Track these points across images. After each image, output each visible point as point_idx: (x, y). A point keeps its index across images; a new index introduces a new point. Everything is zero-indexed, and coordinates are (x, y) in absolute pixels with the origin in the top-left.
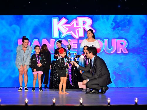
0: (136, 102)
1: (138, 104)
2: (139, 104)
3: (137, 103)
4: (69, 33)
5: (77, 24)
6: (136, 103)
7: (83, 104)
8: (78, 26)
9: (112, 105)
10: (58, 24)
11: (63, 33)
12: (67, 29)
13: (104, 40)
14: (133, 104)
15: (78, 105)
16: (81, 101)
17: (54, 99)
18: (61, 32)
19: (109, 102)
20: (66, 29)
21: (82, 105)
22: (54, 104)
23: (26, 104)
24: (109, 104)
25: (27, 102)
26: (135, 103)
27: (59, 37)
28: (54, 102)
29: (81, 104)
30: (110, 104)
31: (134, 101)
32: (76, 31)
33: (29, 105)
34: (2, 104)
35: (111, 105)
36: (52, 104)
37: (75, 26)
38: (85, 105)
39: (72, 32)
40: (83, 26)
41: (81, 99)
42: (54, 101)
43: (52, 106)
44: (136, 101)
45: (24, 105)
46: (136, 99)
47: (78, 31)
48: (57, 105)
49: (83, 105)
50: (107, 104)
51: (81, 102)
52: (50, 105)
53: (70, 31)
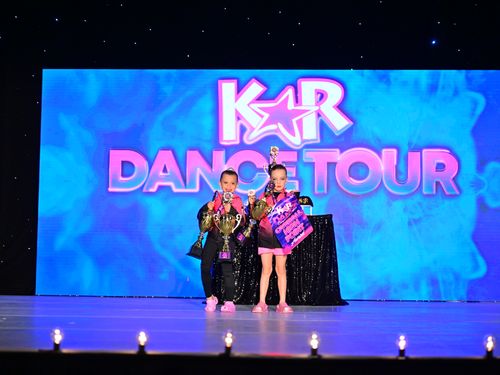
0: (490, 349)
1: (495, 355)
3: (491, 351)
4: (272, 127)
5: (297, 100)
6: (489, 354)
7: (319, 353)
8: (301, 105)
9: (412, 356)
10: (237, 99)
11: (253, 129)
12: (266, 116)
13: (384, 151)
14: (480, 357)
15: (305, 355)
16: (314, 343)
17: (229, 335)
18: (245, 124)
19: (402, 348)
20: (262, 116)
21: (316, 357)
22: (228, 349)
23: (142, 348)
24: (402, 353)
25: (142, 344)
26: (485, 353)
27: (238, 142)
28: (228, 345)
29: (314, 352)
30: (406, 354)
31: (484, 347)
32: (294, 121)
33: (150, 352)
34: (65, 347)
35: (408, 359)
36: (223, 351)
37: (291, 105)
38: (326, 355)
39: (280, 126)
40: (317, 108)
41: (314, 336)
42: (229, 340)
43: (221, 356)
44: (490, 345)
45: (133, 351)
46: (490, 339)
47: (300, 123)
48: (236, 353)
49: (320, 357)
50: (397, 354)
51: (315, 346)
52: (216, 352)
53: (276, 123)
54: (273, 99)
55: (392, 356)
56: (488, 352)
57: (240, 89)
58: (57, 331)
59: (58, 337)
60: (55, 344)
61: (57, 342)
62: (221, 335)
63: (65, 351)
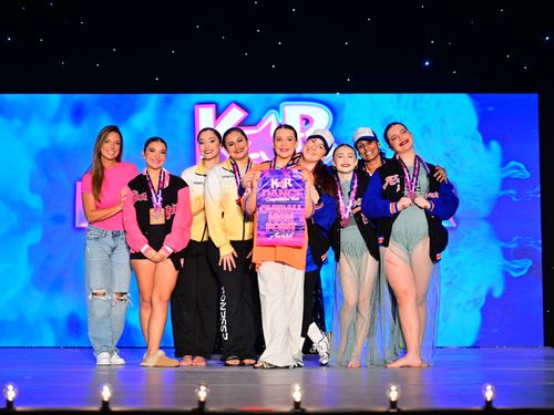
0: (489, 399)
1: (495, 406)
2: (498, 406)
3: (491, 402)
6: (489, 404)
7: (302, 406)
9: (404, 408)
10: (216, 126)
14: (479, 408)
15: (288, 409)
16: (297, 396)
17: (203, 388)
19: (393, 399)
21: (299, 411)
22: (202, 404)
23: (105, 404)
24: (393, 404)
25: (106, 399)
26: (483, 404)
28: (202, 399)
29: (297, 405)
30: (399, 406)
31: (483, 396)
33: (114, 408)
34: (19, 405)
35: (399, 410)
36: (196, 406)
38: (310, 409)
39: (262, 154)
40: (302, 135)
41: (297, 388)
42: (202, 394)
43: (194, 411)
44: (489, 394)
45: (96, 408)
46: (489, 387)
48: (211, 408)
49: (303, 410)
50: (388, 405)
51: (298, 399)
52: (189, 408)
54: (254, 125)
55: (383, 409)
56: (487, 402)
57: (218, 115)
58: (10, 387)
59: (11, 394)
60: (8, 401)
61: (10, 399)
62: (195, 388)
63: (19, 409)
